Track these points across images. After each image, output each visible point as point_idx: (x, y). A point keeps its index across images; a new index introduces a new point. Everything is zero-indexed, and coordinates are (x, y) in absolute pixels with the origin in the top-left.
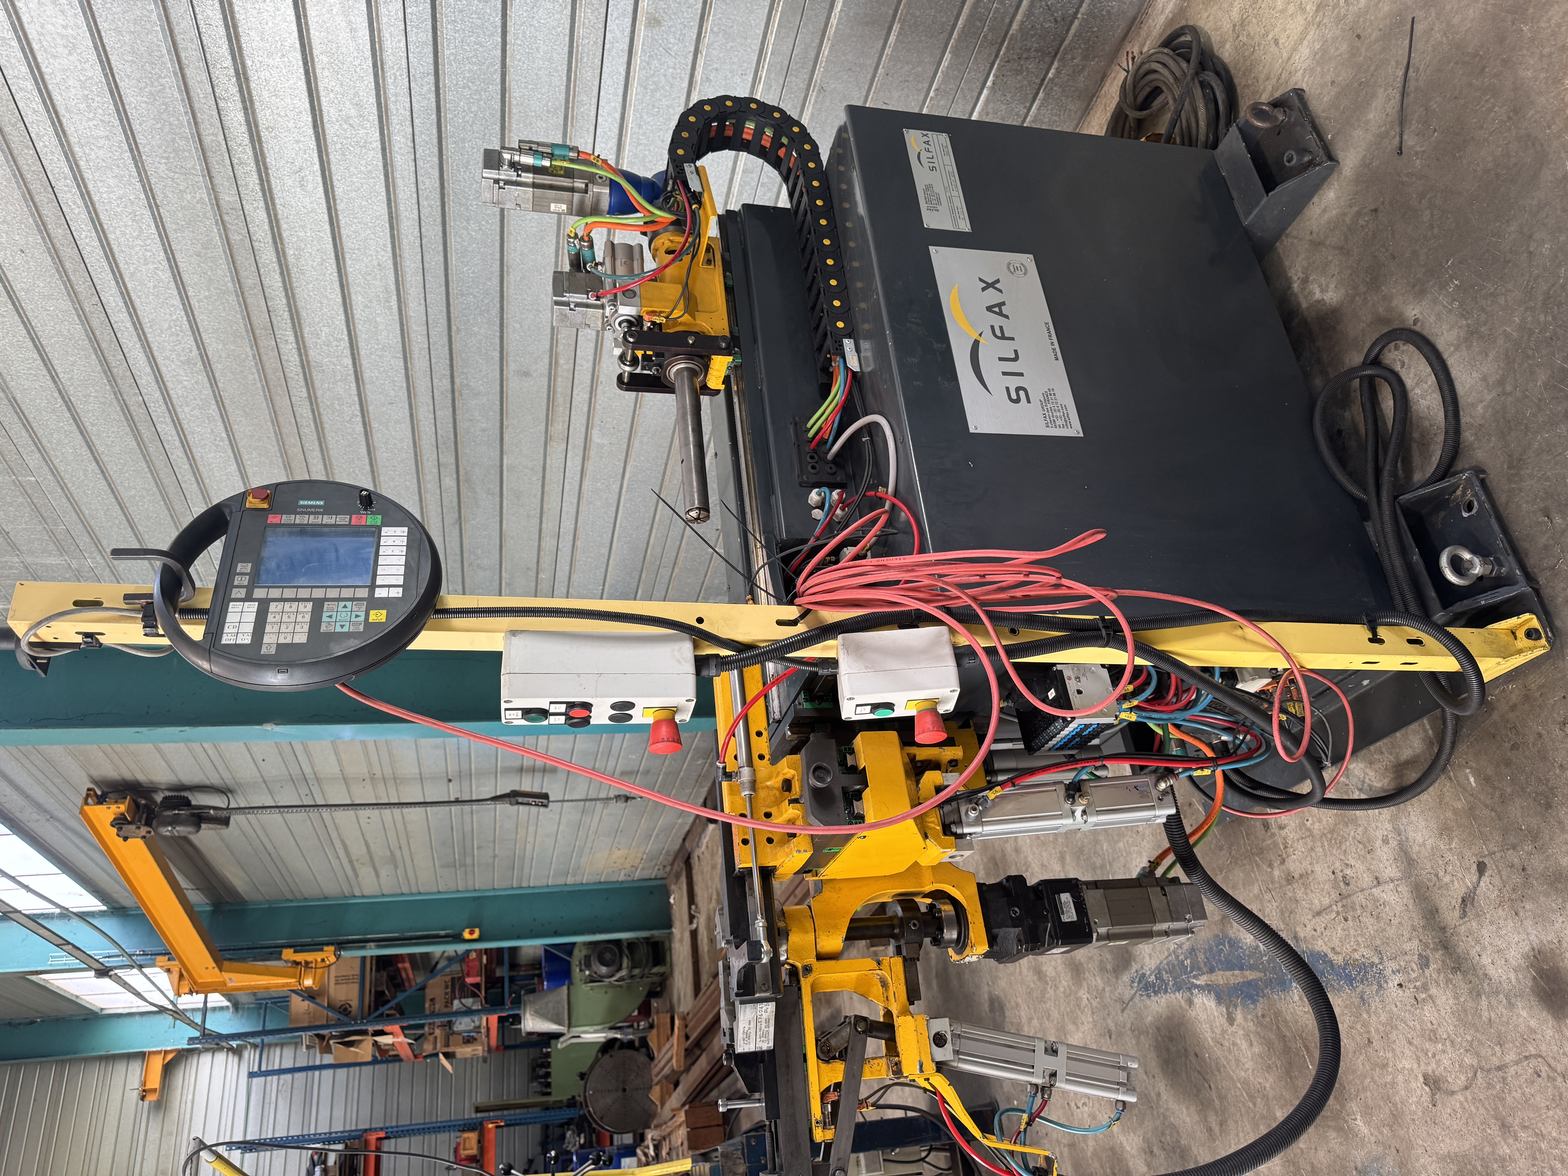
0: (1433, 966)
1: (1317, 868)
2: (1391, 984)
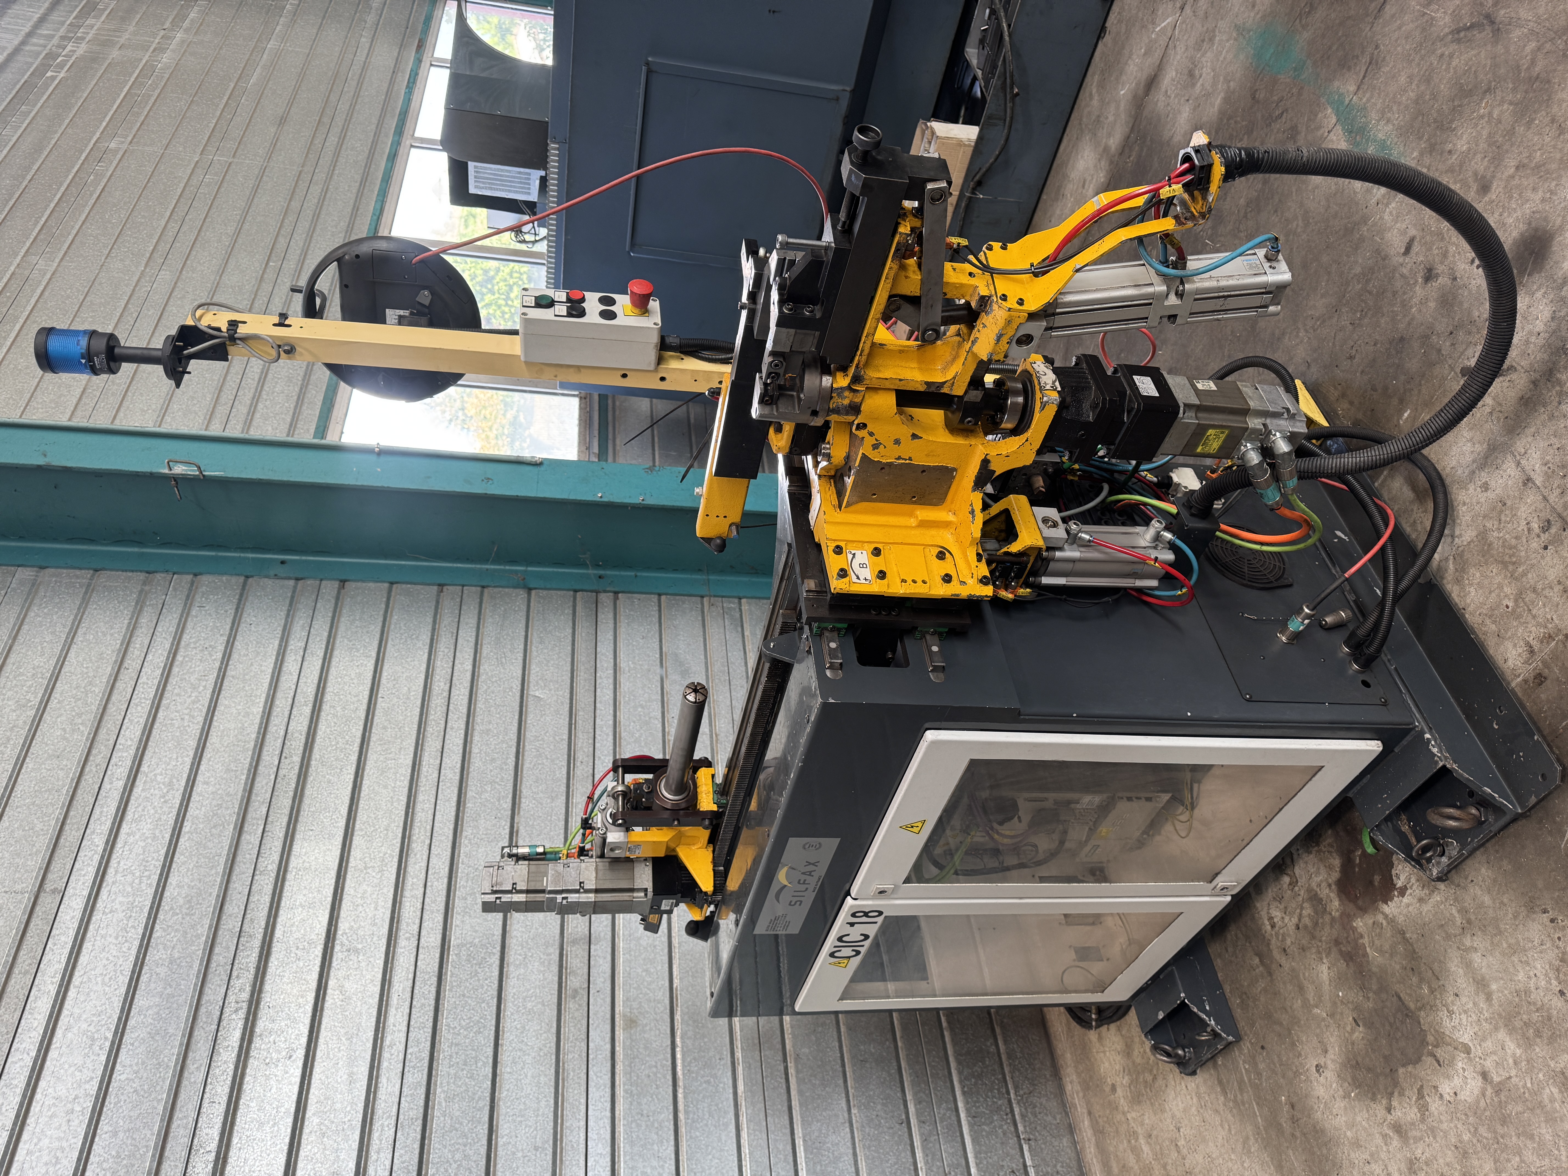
1: (1551, 575)
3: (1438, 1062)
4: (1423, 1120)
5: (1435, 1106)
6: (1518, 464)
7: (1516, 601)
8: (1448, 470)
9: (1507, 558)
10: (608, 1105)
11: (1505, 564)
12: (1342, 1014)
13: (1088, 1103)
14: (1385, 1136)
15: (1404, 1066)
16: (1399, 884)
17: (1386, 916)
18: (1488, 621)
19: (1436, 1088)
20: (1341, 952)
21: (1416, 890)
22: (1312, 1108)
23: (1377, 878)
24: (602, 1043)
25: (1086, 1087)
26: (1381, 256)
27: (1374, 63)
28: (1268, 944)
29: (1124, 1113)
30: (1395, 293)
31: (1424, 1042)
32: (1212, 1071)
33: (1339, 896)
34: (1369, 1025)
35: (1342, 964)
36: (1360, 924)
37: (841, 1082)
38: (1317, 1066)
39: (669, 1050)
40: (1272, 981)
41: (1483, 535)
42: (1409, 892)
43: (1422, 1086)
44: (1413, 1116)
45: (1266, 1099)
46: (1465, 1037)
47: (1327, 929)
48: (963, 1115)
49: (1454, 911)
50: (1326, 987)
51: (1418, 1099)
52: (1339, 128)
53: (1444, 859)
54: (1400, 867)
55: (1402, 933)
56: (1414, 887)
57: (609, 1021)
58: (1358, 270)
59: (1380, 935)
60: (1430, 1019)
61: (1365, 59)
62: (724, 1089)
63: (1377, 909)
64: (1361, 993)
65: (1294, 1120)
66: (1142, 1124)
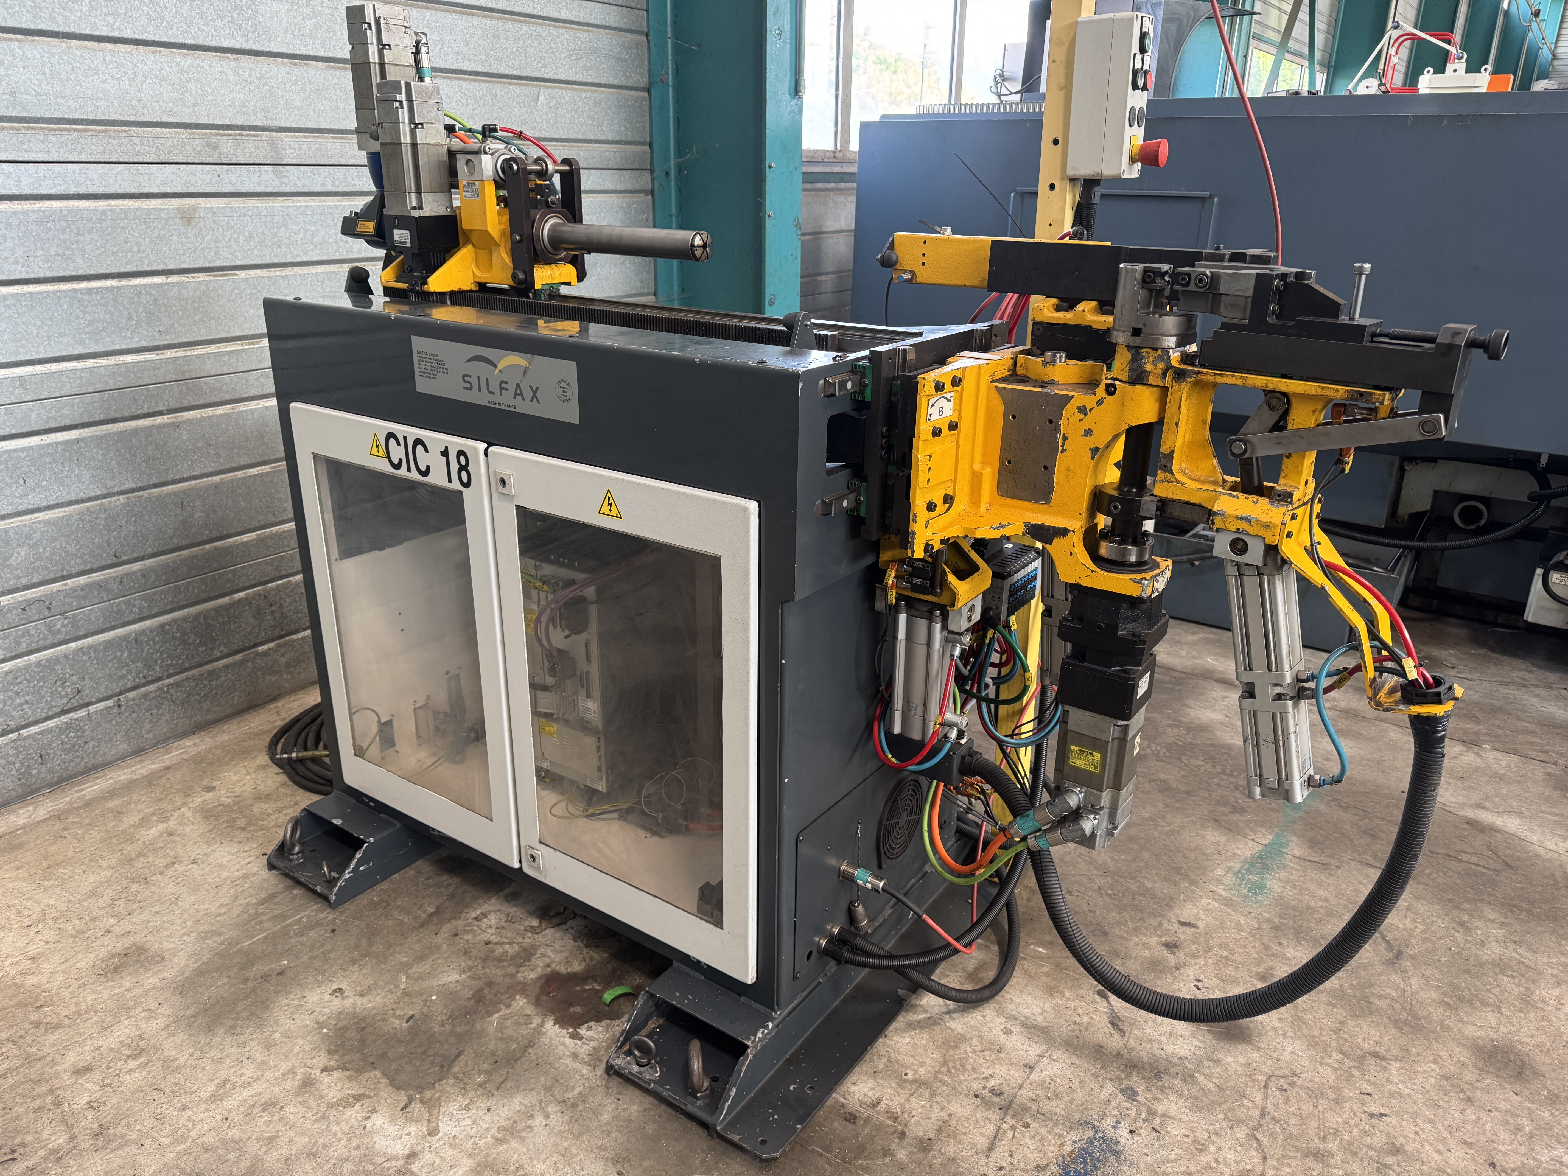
0: (1140, 1090)
1: (954, 1107)
2: (1123, 1141)
3: (406, 1107)
4: (331, 1106)
5: (354, 1114)
6: (1042, 1056)
7: (915, 1081)
8: (1008, 996)
9: (951, 1064)
10: (83, 190)
11: (945, 1063)
12: (412, 1003)
13: (179, 765)
14: (293, 1071)
15: (384, 1074)
16: (582, 1031)
17: (542, 1025)
18: (884, 1060)
19: (374, 1111)
20: (481, 989)
21: (583, 1049)
22: (289, 993)
23: (578, 1009)
24: (158, 181)
25: (198, 760)
26: (1170, 902)
27: (1324, 867)
28: (455, 918)
29: (185, 804)
30: (1142, 919)
31: (421, 1089)
32: (280, 886)
33: (541, 977)
34: (414, 1032)
35: (468, 993)
36: (520, 1002)
37: (154, 480)
38: (341, 989)
39: (162, 267)
40: (417, 928)
41: (962, 1039)
42: (578, 1042)
43: (370, 1097)
44: (331, 1095)
45: (275, 945)
46: (446, 1127)
47: (499, 972)
48: (136, 627)
49: (578, 1089)
50: (435, 983)
51: (353, 1096)
52: (1260, 847)
53: (635, 1068)
54: (600, 1029)
55: (531, 1044)
56: (585, 1047)
57: (185, 190)
58: (1149, 885)
59: (517, 1023)
60: (449, 1089)
61: (1324, 859)
62: (125, 338)
63: (546, 1015)
64: (445, 1017)
65: (265, 977)
66: (181, 824)
